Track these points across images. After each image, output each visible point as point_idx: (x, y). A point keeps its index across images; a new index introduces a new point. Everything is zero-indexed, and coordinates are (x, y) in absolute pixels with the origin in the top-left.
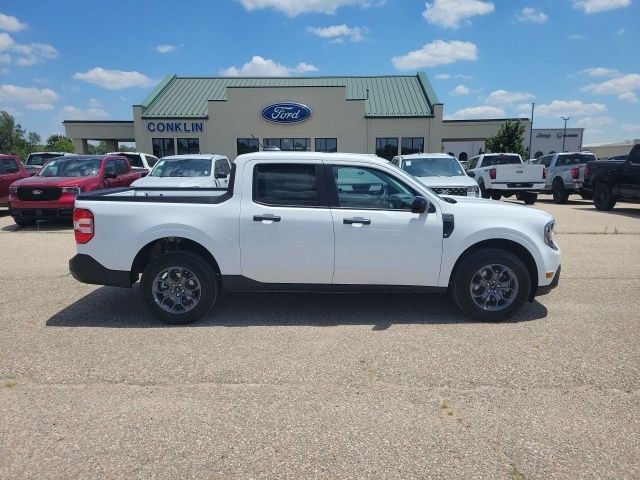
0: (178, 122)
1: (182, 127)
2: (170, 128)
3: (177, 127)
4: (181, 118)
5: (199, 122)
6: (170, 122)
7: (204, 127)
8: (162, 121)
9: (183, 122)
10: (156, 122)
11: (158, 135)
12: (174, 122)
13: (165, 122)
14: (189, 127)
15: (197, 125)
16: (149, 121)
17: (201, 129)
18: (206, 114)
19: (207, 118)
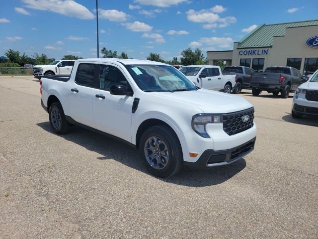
0: (254, 49)
1: (256, 53)
2: (250, 53)
3: (254, 52)
4: (257, 48)
5: (266, 49)
6: (250, 50)
7: (269, 52)
8: (246, 50)
9: (258, 49)
10: (243, 50)
11: (243, 57)
12: (253, 49)
13: (248, 50)
14: (260, 52)
15: (265, 51)
16: (240, 50)
17: (267, 53)
18: (271, 44)
19: (271, 47)
